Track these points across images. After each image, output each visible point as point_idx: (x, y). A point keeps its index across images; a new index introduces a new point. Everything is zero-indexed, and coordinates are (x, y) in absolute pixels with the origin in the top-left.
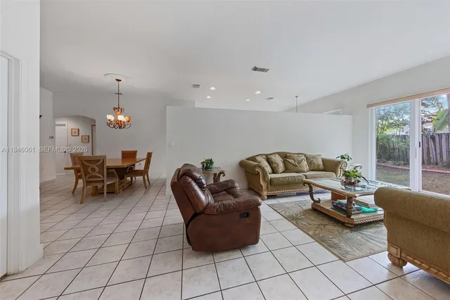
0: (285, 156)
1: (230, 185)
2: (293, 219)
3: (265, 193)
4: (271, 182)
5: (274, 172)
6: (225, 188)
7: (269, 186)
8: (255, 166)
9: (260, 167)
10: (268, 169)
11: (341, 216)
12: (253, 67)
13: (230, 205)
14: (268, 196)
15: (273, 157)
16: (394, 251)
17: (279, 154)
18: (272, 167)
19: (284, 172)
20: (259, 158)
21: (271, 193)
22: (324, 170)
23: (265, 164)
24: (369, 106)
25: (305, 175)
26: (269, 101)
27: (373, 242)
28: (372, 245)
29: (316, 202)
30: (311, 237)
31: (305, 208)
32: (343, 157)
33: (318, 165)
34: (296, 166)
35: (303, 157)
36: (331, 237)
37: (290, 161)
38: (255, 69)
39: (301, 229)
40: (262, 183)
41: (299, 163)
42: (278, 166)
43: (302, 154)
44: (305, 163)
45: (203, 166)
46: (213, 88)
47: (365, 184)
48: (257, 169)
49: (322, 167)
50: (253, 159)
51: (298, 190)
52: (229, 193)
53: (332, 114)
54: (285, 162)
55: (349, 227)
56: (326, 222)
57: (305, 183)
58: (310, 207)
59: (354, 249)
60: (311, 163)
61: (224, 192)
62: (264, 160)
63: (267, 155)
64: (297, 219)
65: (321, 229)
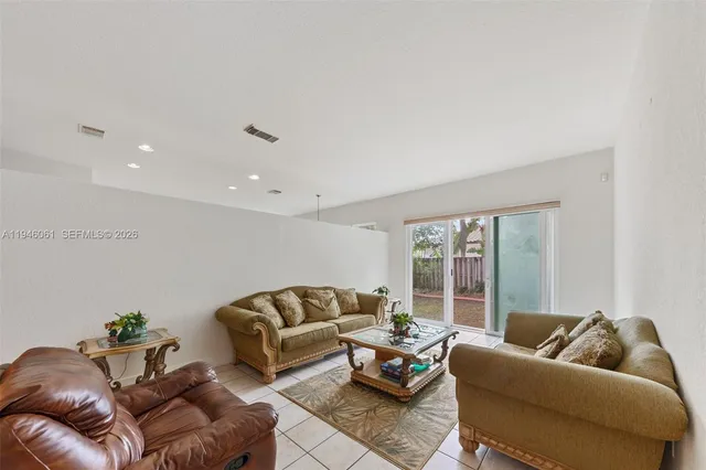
0: (304, 294)
1: (194, 377)
2: (326, 412)
3: (272, 369)
4: (284, 345)
5: (287, 324)
6: (180, 388)
7: (280, 353)
8: (252, 320)
9: (261, 320)
10: (277, 321)
11: (392, 387)
12: (247, 125)
13: (195, 454)
14: (277, 374)
15: (284, 297)
16: (467, 432)
17: (295, 290)
18: (283, 317)
19: (303, 322)
20: (258, 302)
21: (282, 367)
22: (360, 312)
23: (270, 311)
24: (406, 222)
25: (338, 325)
26: (273, 195)
27: (436, 418)
28: (437, 426)
29: (357, 369)
30: (362, 442)
31: (341, 382)
32: (381, 291)
33: (353, 305)
34: (323, 310)
35: (332, 295)
36: (387, 430)
37: (314, 301)
38: (252, 130)
39: (343, 432)
40: (266, 350)
41: (328, 303)
42: (294, 313)
43: (330, 288)
44: (335, 304)
45: (113, 333)
46: (145, 148)
47: (417, 332)
48: (257, 326)
49: (357, 307)
50: (246, 303)
51: (327, 351)
52: (191, 401)
53: (367, 228)
54: (305, 305)
55: (405, 403)
56: (375, 401)
57: (341, 341)
58: (348, 379)
59: (421, 443)
60: (343, 302)
61: (177, 401)
62: (268, 304)
63: (273, 294)
64: (334, 409)
65: (372, 419)
